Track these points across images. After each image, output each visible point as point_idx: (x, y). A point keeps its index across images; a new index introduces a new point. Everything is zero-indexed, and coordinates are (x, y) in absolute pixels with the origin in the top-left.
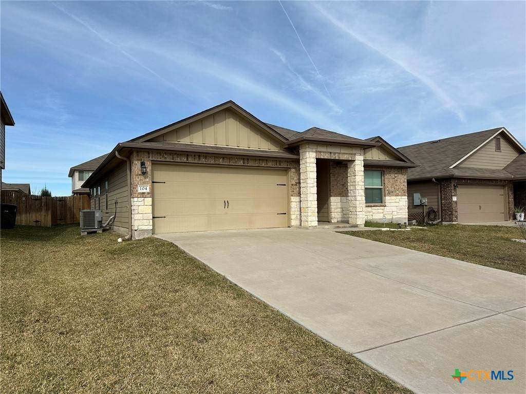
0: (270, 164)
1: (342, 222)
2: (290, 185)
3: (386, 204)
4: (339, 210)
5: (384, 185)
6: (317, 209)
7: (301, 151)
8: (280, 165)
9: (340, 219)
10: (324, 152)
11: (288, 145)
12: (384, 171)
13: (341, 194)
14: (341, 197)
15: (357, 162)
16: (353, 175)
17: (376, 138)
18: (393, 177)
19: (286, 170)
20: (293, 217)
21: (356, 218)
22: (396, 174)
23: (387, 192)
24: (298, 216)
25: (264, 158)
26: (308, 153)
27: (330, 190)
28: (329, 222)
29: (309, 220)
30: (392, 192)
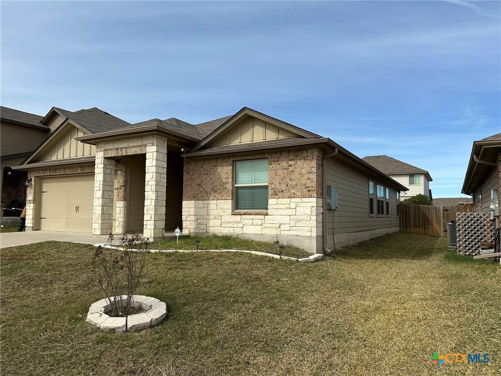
3: (269, 211)
4: (193, 218)
13: (196, 197)
14: (195, 200)
15: (147, 155)
18: (286, 166)
23: (271, 192)
30: (282, 191)
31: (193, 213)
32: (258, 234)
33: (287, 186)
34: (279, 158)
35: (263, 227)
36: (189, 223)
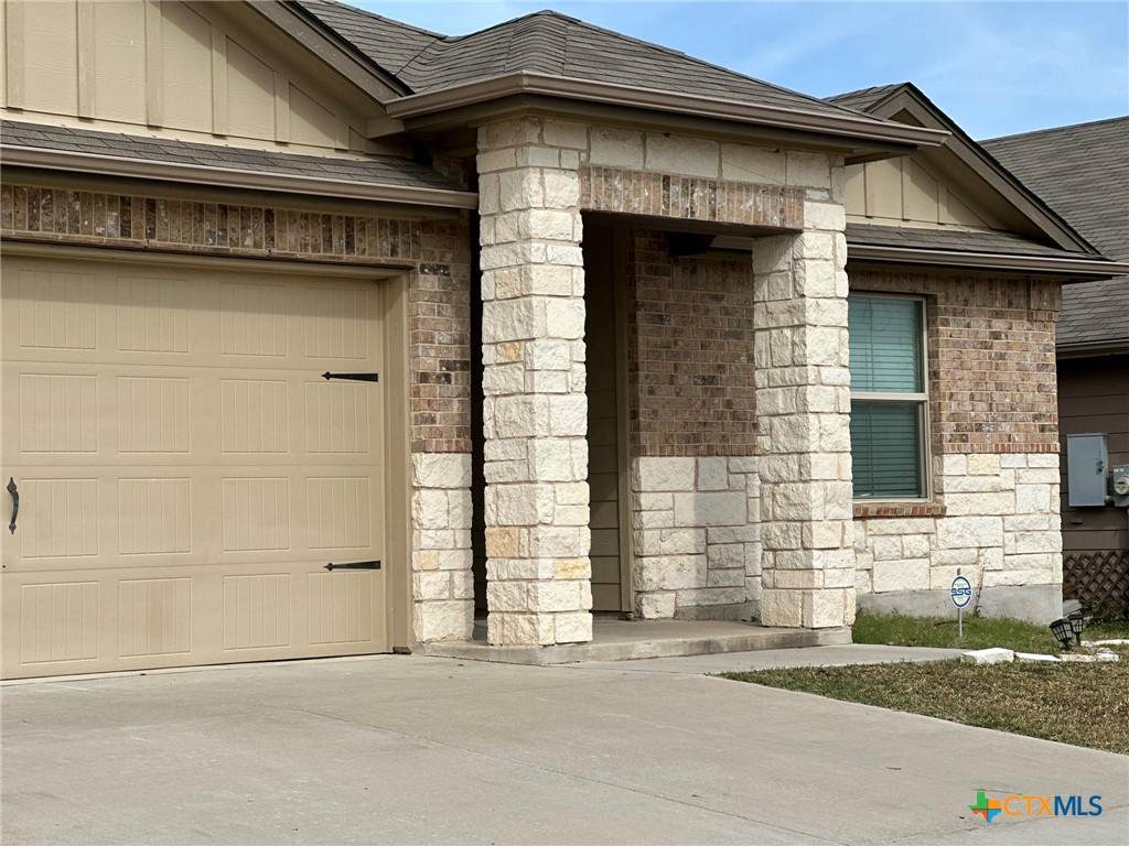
0: (290, 241)
1: (707, 614)
2: (409, 381)
3: (947, 500)
4: (687, 539)
5: (935, 387)
6: (587, 533)
7: (484, 164)
8: (350, 246)
9: (688, 600)
10: (628, 175)
11: (406, 120)
12: (931, 299)
13: (696, 438)
14: (697, 455)
15: (811, 243)
16: (784, 319)
17: (893, 92)
18: (984, 333)
19: (380, 282)
20: (427, 585)
21: (807, 591)
22: (998, 315)
23: (948, 429)
24: (459, 578)
25: (250, 203)
26: (534, 177)
27: (635, 415)
28: (624, 616)
29: (545, 604)
30: (979, 428)
31: (688, 516)
32: (921, 593)
33: (991, 410)
34: (966, 302)
35: (934, 562)
36: (673, 567)
